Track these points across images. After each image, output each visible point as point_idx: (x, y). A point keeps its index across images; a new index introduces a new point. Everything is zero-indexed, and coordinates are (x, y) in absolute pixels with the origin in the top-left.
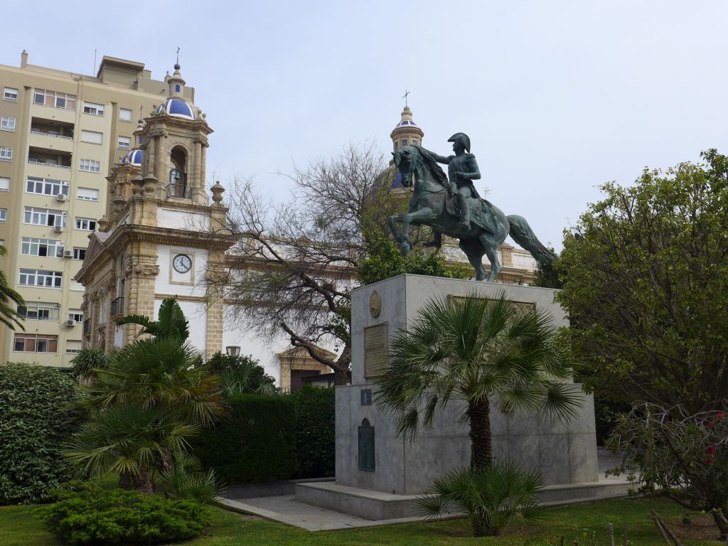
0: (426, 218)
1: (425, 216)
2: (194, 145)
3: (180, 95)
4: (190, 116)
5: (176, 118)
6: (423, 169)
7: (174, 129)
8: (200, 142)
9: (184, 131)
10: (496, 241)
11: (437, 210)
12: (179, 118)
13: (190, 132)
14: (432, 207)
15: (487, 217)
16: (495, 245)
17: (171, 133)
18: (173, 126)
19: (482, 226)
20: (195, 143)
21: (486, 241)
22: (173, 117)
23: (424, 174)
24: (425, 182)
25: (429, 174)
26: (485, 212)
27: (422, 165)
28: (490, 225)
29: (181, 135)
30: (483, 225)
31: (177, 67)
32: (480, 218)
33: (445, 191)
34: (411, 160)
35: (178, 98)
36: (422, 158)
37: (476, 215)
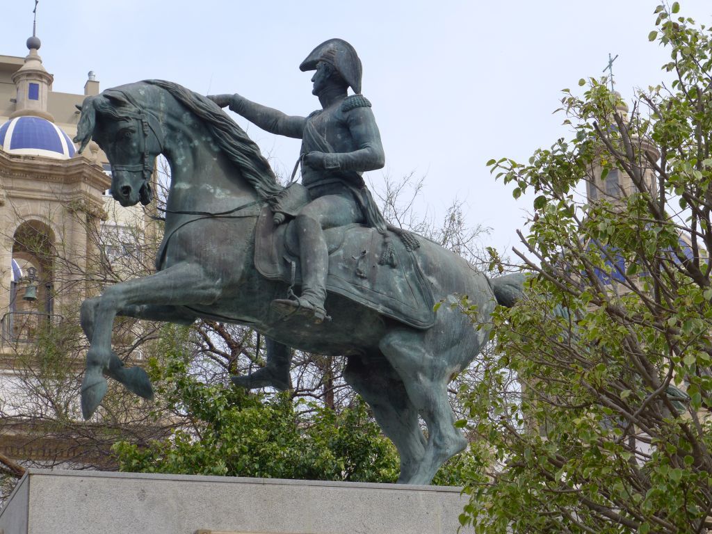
0: (178, 293)
1: (175, 288)
2: (68, 217)
3: (40, 105)
4: (61, 151)
5: (26, 157)
6: (194, 151)
7: (21, 184)
8: (82, 210)
9: (45, 187)
10: (437, 352)
11: (224, 269)
12: (33, 158)
13: (57, 188)
14: (202, 260)
15: (399, 280)
16: (434, 368)
17: (13, 193)
18: (18, 178)
19: (380, 309)
20: (71, 212)
21: (399, 354)
22: (18, 157)
23: (197, 165)
24: (194, 190)
25: (211, 163)
26: (393, 266)
27: (190, 140)
28: (412, 305)
29: (38, 196)
30: (386, 304)
31: (33, 45)
32: (373, 283)
33: (260, 211)
34: (132, 124)
35: (34, 113)
36: (187, 118)
37: (358, 275)
